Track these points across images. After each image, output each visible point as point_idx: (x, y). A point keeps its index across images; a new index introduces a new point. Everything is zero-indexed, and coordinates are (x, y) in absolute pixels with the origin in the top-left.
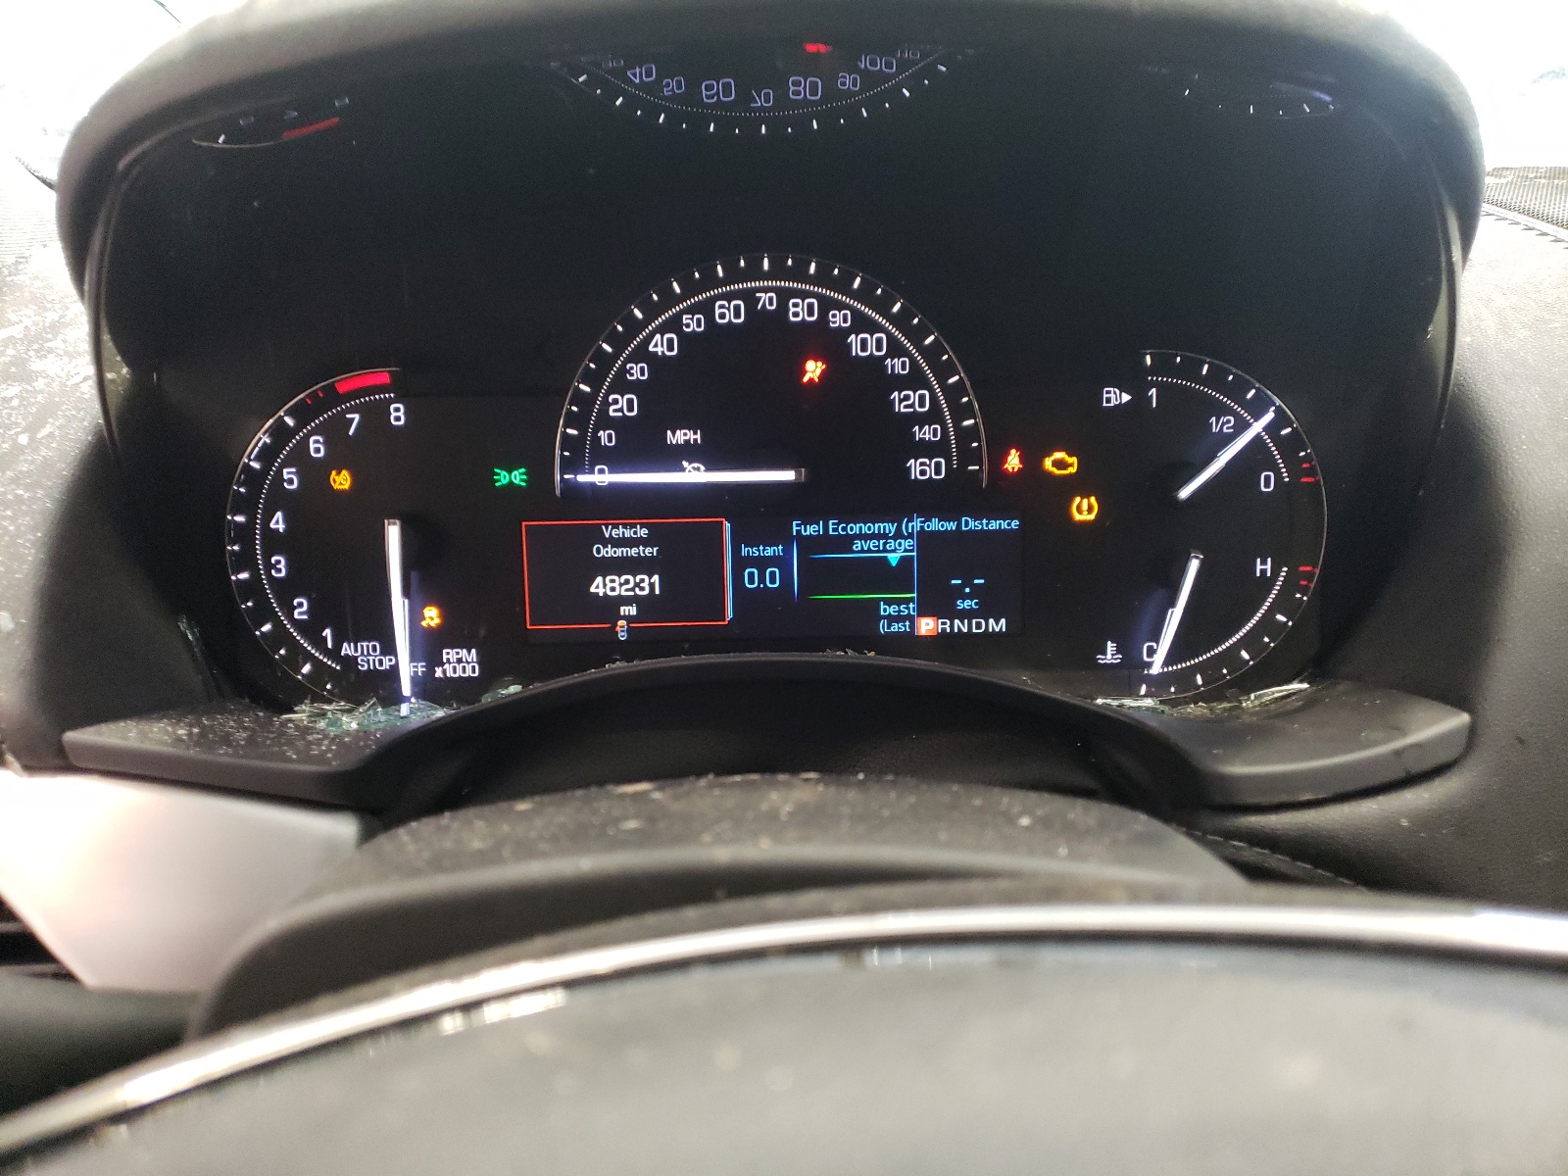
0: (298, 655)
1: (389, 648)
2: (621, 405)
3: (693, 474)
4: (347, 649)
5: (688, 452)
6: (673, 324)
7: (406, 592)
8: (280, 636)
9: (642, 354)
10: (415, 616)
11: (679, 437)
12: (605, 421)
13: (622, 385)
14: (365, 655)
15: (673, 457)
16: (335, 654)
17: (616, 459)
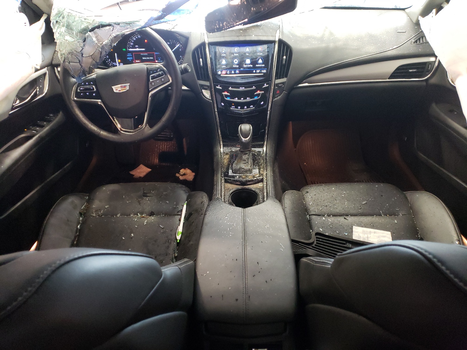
0: (110, 64)
1: (116, 63)
2: (132, 44)
3: (138, 49)
4: (113, 63)
5: (137, 47)
6: (135, 37)
7: (117, 59)
8: (108, 62)
9: (133, 40)
10: (118, 61)
11: (137, 46)
12: (131, 45)
13: (132, 42)
14: (114, 64)
15: (136, 48)
16: (112, 64)
17: (132, 48)
